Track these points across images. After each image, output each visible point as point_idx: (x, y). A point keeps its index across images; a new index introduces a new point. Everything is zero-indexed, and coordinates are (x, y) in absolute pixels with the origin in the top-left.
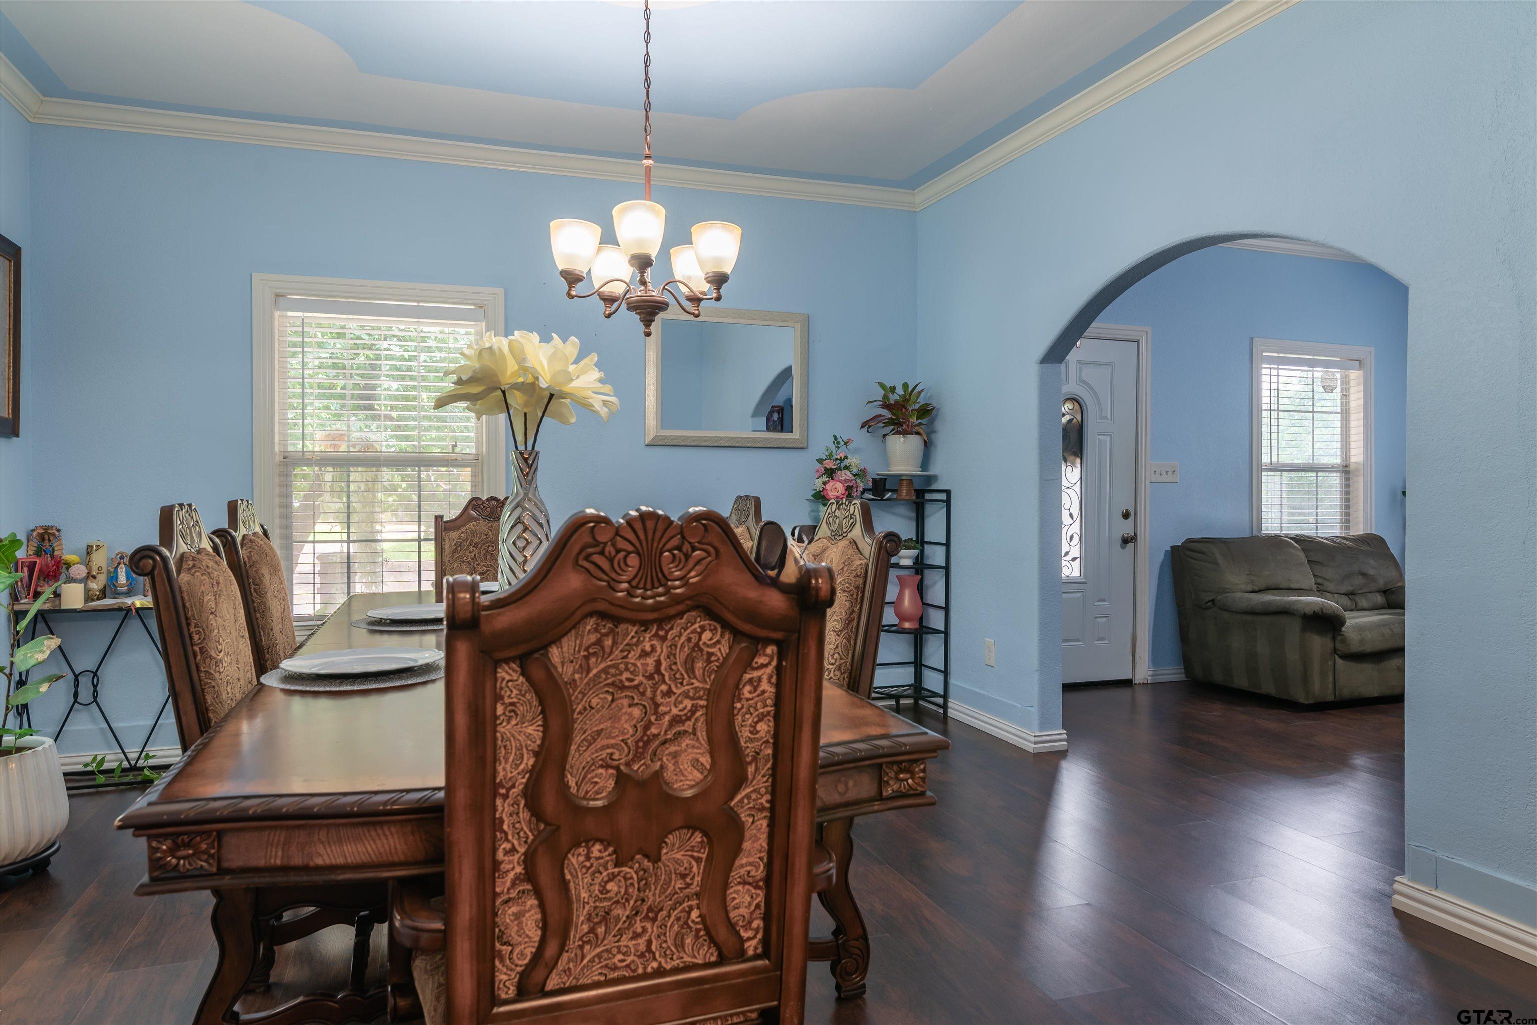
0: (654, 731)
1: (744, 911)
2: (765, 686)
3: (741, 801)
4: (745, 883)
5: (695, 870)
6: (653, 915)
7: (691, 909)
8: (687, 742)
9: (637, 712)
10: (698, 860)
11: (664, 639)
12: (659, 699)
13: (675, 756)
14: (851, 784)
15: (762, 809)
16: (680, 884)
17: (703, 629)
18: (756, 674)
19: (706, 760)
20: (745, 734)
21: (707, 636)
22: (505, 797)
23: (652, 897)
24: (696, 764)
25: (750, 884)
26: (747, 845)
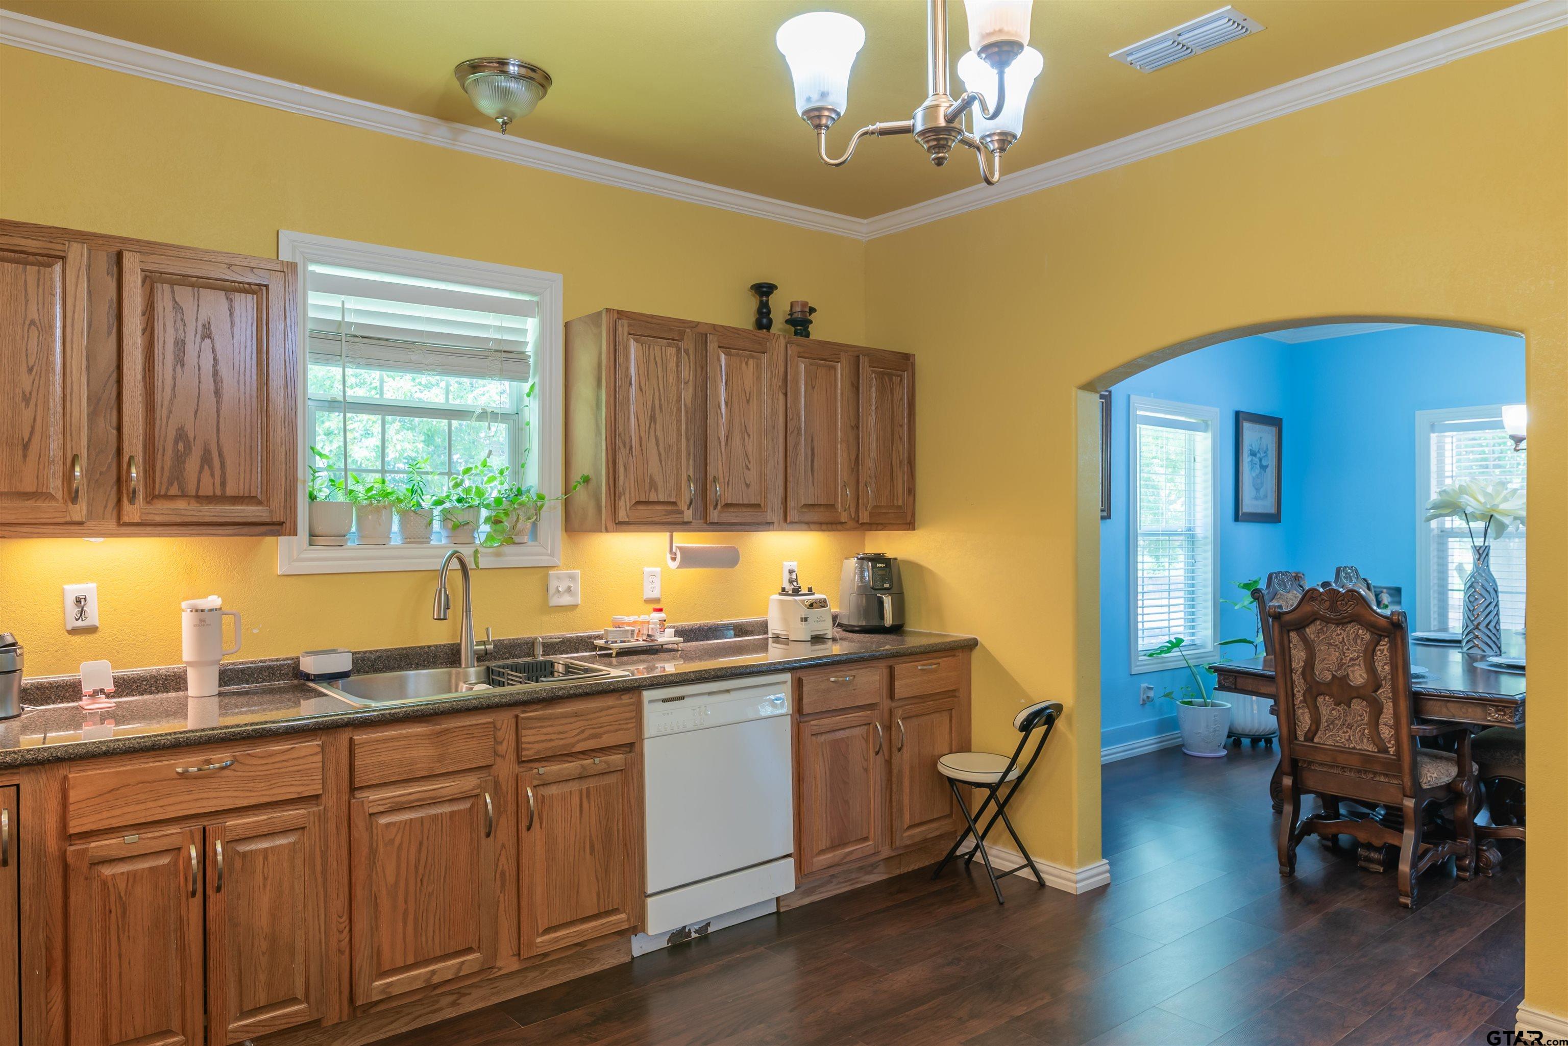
0: (1344, 661)
1: (1386, 735)
2: (1385, 652)
3: (1381, 693)
4: (1386, 725)
6: (1350, 726)
7: (1365, 729)
8: (1356, 668)
9: (1337, 654)
10: (1366, 712)
11: (1344, 631)
12: (1345, 651)
13: (1353, 671)
14: (1470, 710)
16: (1359, 718)
17: (1359, 629)
18: (1382, 648)
19: (1365, 676)
20: (1379, 669)
21: (1360, 631)
22: (1296, 674)
23: (1349, 720)
24: (1361, 676)
26: (1385, 710)
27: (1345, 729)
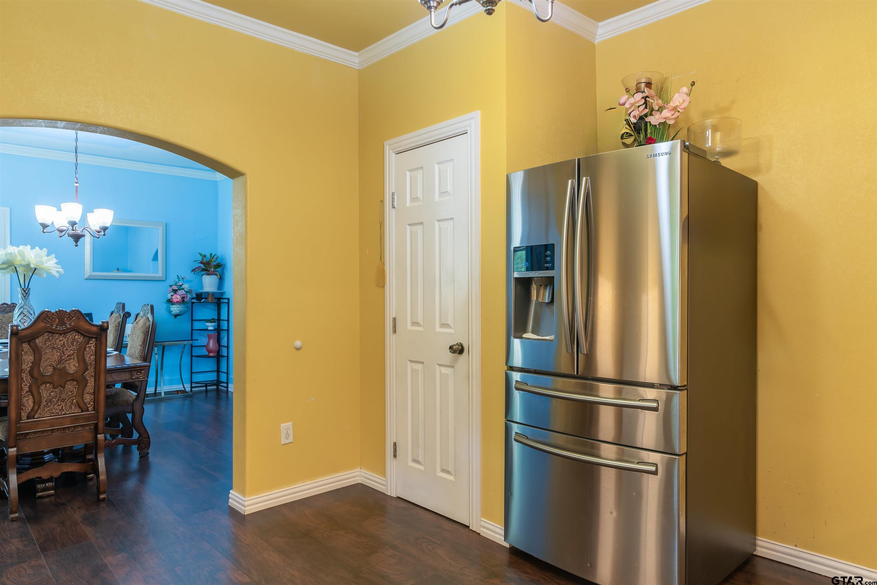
0: (63, 358)
1: (88, 400)
2: (92, 348)
3: (87, 374)
4: (88, 394)
5: (75, 390)
6: (63, 400)
7: (74, 399)
8: (71, 361)
9: (58, 354)
10: (75, 388)
11: (65, 337)
12: (64, 351)
13: (69, 364)
15: (93, 376)
16: (70, 393)
17: (76, 335)
18: (90, 345)
19: (77, 365)
20: (88, 359)
21: (77, 337)
23: (63, 396)
24: (74, 365)
25: (90, 394)
26: (88, 385)
27: (59, 403)
